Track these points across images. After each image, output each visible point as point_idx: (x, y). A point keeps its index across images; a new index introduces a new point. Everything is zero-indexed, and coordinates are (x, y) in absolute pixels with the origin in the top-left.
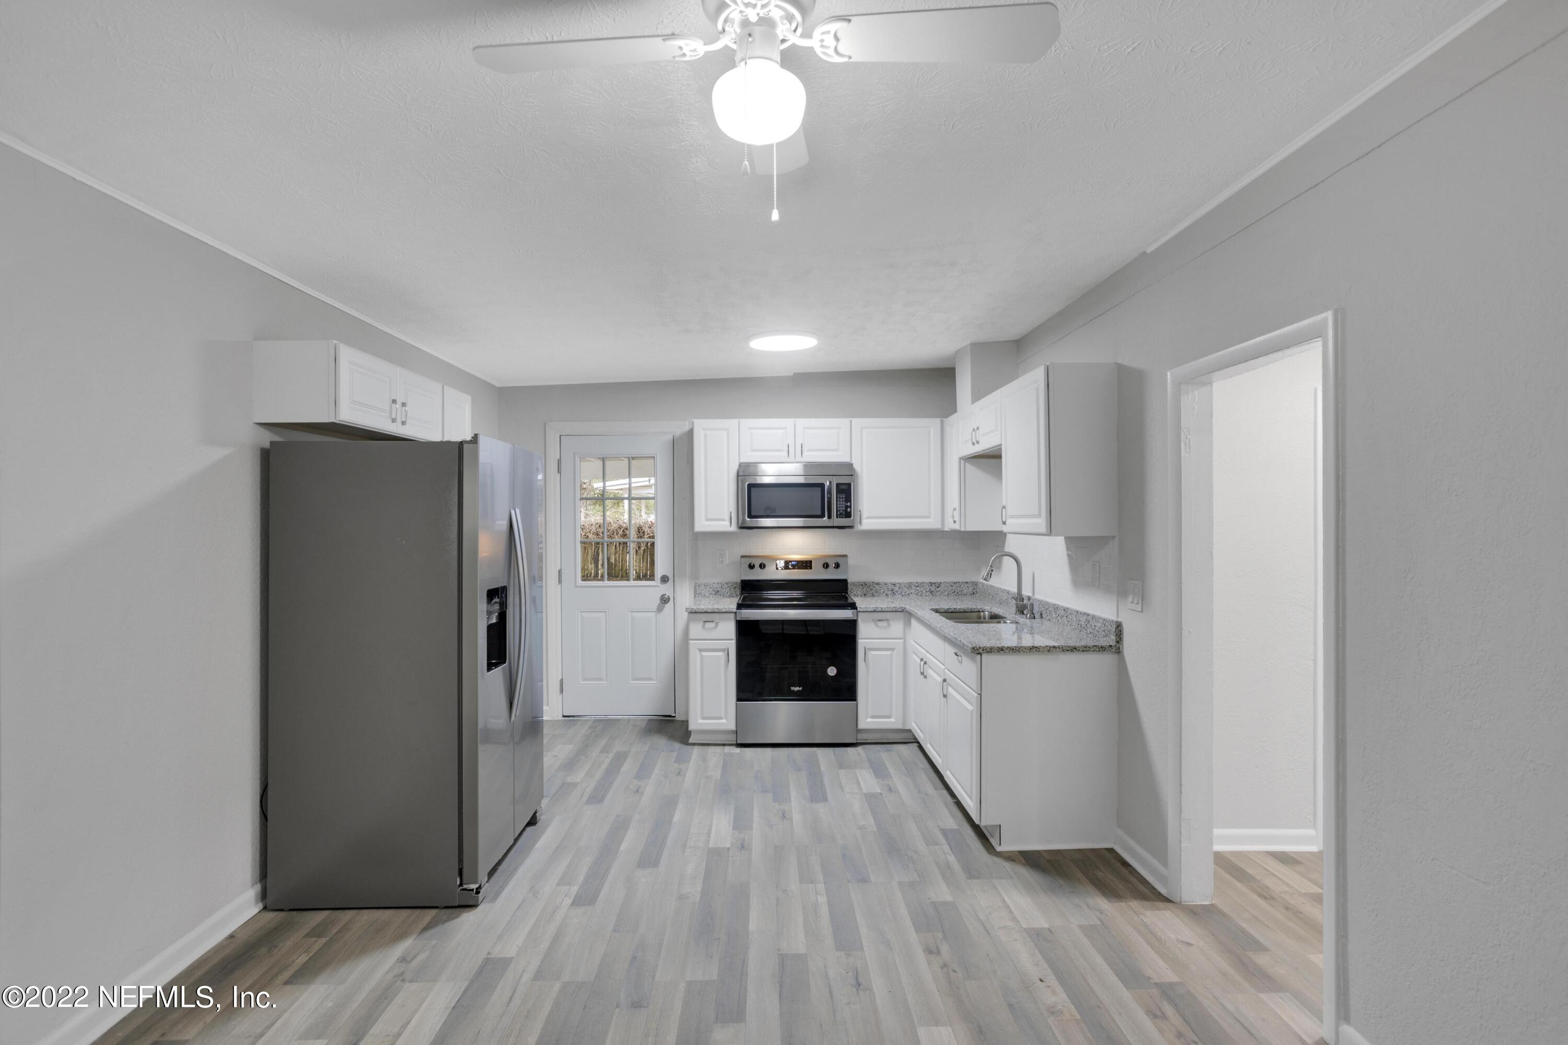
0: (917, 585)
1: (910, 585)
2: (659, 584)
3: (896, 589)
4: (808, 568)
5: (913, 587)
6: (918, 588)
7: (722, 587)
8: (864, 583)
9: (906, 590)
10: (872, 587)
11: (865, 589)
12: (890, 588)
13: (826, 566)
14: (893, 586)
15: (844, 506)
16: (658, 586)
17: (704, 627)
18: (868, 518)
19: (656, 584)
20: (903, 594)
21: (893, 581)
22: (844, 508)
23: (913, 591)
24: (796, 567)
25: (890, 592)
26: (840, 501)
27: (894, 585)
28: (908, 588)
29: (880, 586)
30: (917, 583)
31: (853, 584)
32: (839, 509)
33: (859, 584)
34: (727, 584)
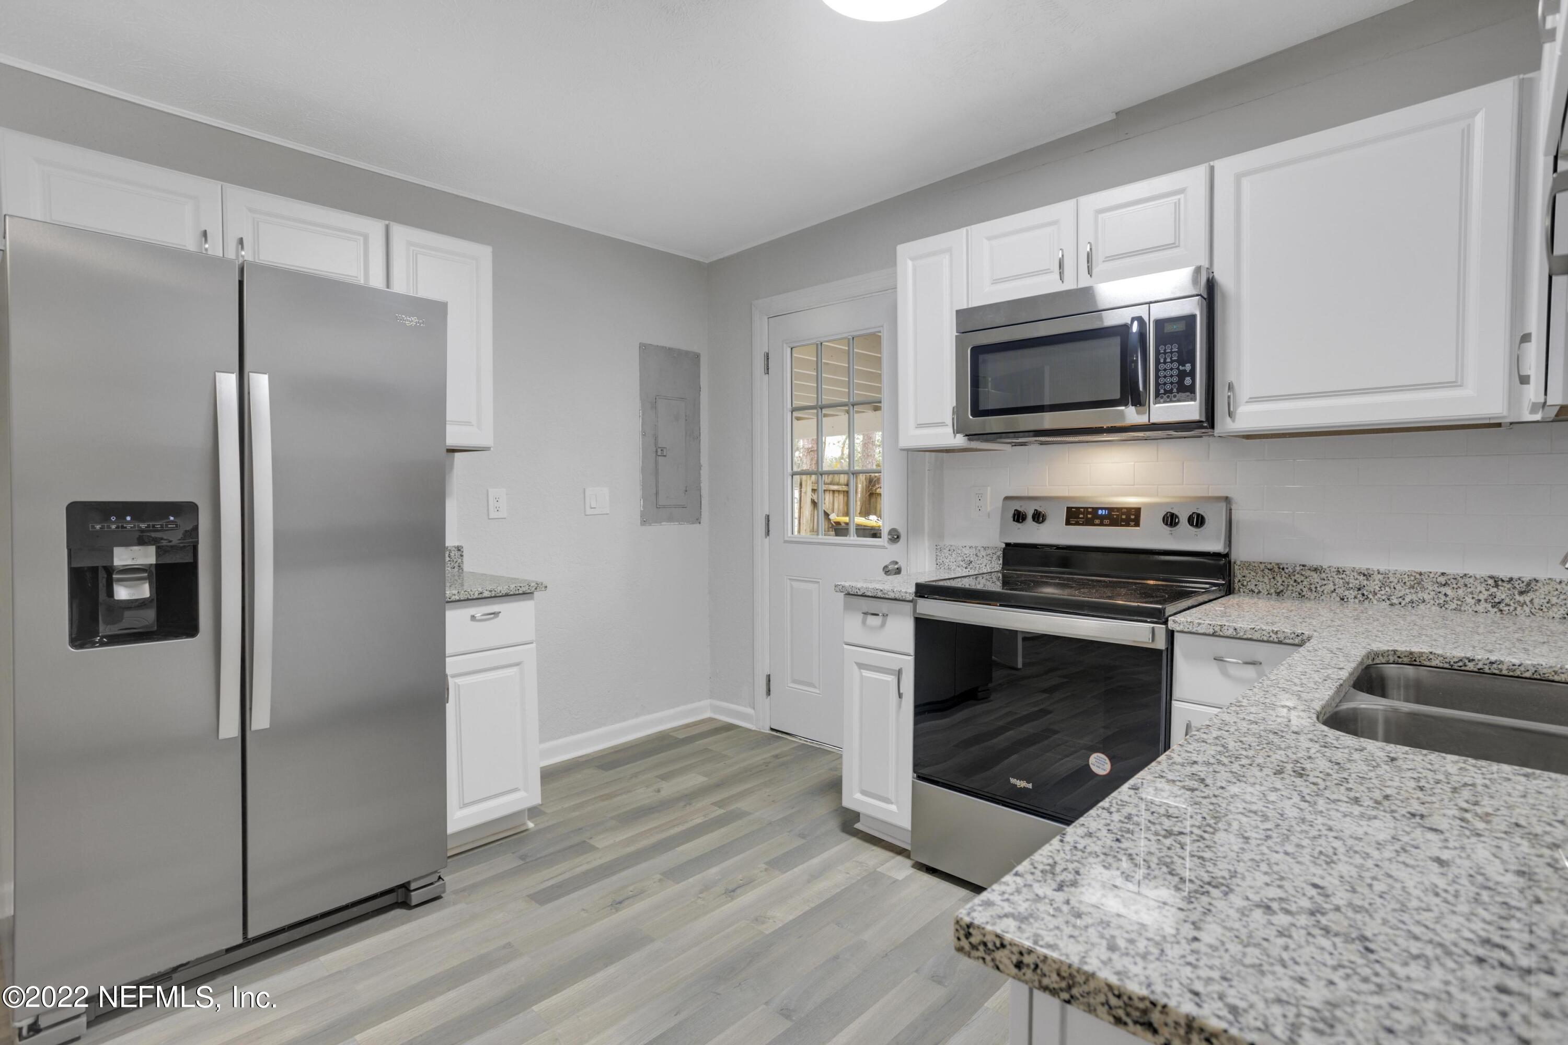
0: (1442, 580)
1: (1418, 580)
2: (886, 544)
3: (1373, 585)
4: (1132, 523)
5: (1427, 584)
6: (1447, 590)
7: (976, 555)
8: (1278, 564)
9: (1401, 590)
10: (1298, 577)
11: (1278, 578)
12: (1354, 583)
13: (1171, 520)
14: (1362, 578)
15: (1175, 372)
16: (883, 547)
17: (864, 622)
18: (1254, 400)
19: (881, 544)
20: (1395, 601)
21: (1363, 565)
22: (1175, 379)
23: (1426, 597)
24: (1106, 521)
25: (1353, 593)
26: (1165, 362)
27: (1367, 575)
28: (1412, 587)
29: (1323, 575)
30: (1443, 574)
31: (1248, 565)
32: (1161, 381)
33: (1262, 567)
34: (985, 548)
